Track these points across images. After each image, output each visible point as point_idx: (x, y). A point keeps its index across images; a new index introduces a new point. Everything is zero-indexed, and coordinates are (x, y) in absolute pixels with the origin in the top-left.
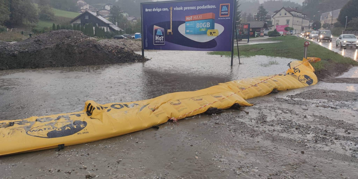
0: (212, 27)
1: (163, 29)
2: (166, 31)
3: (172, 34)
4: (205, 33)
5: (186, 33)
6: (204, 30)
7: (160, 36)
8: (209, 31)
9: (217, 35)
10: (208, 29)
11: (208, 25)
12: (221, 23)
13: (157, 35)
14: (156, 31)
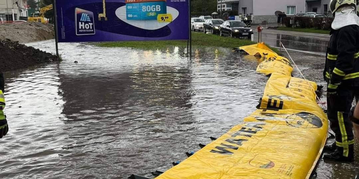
0: (164, 11)
1: (91, 13)
2: (96, 16)
3: (106, 19)
4: (154, 18)
5: (128, 18)
6: (153, 14)
7: (86, 22)
8: (159, 16)
9: (171, 21)
10: (158, 13)
11: (158, 8)
12: (175, 6)
13: (82, 22)
14: (79, 15)
